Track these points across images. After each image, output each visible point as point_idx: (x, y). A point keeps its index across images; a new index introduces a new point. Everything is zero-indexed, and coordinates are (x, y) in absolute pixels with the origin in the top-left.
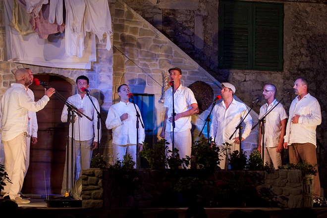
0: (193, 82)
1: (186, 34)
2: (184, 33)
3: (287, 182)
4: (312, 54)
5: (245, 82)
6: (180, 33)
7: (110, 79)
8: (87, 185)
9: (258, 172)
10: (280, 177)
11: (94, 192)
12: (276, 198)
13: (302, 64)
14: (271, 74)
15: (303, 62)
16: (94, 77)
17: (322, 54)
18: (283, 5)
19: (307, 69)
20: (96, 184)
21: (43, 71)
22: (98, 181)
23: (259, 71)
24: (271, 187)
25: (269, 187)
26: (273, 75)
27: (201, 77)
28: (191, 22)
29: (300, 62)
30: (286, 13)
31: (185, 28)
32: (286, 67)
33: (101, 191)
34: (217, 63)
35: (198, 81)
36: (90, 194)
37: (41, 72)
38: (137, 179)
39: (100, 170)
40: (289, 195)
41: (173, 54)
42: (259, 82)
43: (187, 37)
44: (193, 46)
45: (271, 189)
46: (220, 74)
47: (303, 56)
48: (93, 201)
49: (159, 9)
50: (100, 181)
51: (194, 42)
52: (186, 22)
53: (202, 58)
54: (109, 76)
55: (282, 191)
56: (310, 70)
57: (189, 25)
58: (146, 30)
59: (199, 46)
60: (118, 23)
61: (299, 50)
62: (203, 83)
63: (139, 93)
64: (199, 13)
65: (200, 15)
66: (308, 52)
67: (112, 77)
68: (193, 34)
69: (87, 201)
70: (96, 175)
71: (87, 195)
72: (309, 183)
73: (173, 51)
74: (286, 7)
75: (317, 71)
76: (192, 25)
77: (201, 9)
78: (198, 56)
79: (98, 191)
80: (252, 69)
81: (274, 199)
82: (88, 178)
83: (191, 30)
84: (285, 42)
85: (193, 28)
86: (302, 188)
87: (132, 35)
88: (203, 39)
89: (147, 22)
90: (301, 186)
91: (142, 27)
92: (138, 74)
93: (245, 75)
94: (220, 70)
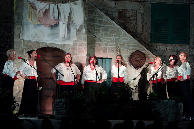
0: (134, 51)
1: (132, 23)
2: (131, 23)
3: (168, 107)
5: (167, 51)
6: (128, 23)
7: (85, 50)
8: (58, 108)
9: (153, 101)
10: (164, 104)
11: (61, 111)
12: (162, 115)
14: (182, 46)
16: (76, 49)
18: (189, 6)
21: (47, 45)
22: (63, 106)
23: (175, 44)
24: (160, 110)
25: (159, 109)
26: (183, 46)
27: (139, 48)
28: (134, 17)
30: (191, 10)
31: (131, 20)
32: (191, 42)
33: (65, 111)
34: (149, 40)
35: (137, 51)
37: (46, 46)
38: (85, 104)
39: (64, 100)
40: (169, 114)
41: (123, 35)
42: (174, 50)
43: (132, 25)
44: (136, 30)
45: (160, 111)
46: (151, 46)
48: (60, 116)
49: (116, 9)
50: (64, 105)
51: (136, 28)
52: (132, 16)
53: (141, 37)
54: (84, 48)
55: (165, 112)
57: (134, 18)
58: (108, 22)
59: (139, 30)
60: (91, 18)
62: (139, 51)
63: (103, 57)
64: (139, 11)
65: (140, 12)
67: (86, 49)
68: (136, 24)
69: (58, 116)
70: (63, 102)
71: (58, 112)
72: (180, 107)
73: (123, 33)
74: (191, 7)
76: (135, 18)
77: (140, 9)
78: (138, 36)
79: (64, 111)
80: (171, 43)
81: (161, 116)
82: (58, 104)
83: (135, 21)
84: (190, 27)
85: (136, 20)
86: (175, 110)
87: (100, 24)
88: (142, 26)
89: (107, 17)
90: (175, 109)
91: (105, 20)
92: (102, 46)
93: (167, 46)
94: (152, 44)
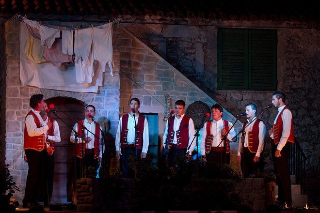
0: (193, 102)
1: (188, 59)
2: (186, 59)
3: (252, 189)
4: (304, 75)
5: (242, 101)
6: (182, 59)
7: (117, 101)
8: (81, 192)
9: (229, 180)
10: (247, 184)
11: (86, 198)
12: (244, 202)
13: (294, 84)
14: (266, 93)
15: (296, 82)
16: (102, 100)
17: (313, 74)
18: (276, 31)
19: (299, 88)
20: (88, 191)
21: (58, 95)
22: (89, 189)
23: (254, 91)
24: (239, 193)
25: (238, 193)
26: (268, 94)
27: (200, 98)
28: (192, 49)
29: (293, 82)
30: (279, 38)
31: (186, 54)
32: (280, 87)
33: (92, 197)
34: (216, 85)
35: (197, 101)
36: (83, 200)
37: (57, 96)
38: (123, 186)
39: (91, 180)
40: (254, 199)
41: (174, 78)
42: (254, 100)
43: (189, 62)
44: (195, 70)
45: (240, 195)
46: (219, 94)
47: (296, 77)
48: (85, 205)
49: (163, 37)
50: (91, 188)
51: (195, 67)
52: (188, 48)
53: (203, 80)
54: (116, 98)
55: (249, 196)
56: (302, 89)
57: (191, 51)
58: (151, 57)
59: (200, 69)
60: (125, 51)
61: (292, 72)
62: (201, 103)
63: (145, 112)
64: (199, 41)
65: (200, 42)
66: (300, 73)
67: (119, 99)
68: (194, 60)
69: (80, 205)
70: (88, 183)
71: (81, 200)
72: (271, 189)
73: (175, 75)
74: (279, 33)
75: (309, 89)
76: (193, 51)
77: (201, 37)
78: (199, 78)
79: (90, 197)
80: (248, 89)
81: (242, 203)
82: (81, 186)
83: (193, 55)
84: (278, 65)
85: (194, 53)
86: (264, 194)
87: (138, 61)
88: (203, 64)
89: (151, 50)
90: (263, 192)
91: (147, 54)
92: (143, 96)
93: (242, 94)
94: (219, 91)
